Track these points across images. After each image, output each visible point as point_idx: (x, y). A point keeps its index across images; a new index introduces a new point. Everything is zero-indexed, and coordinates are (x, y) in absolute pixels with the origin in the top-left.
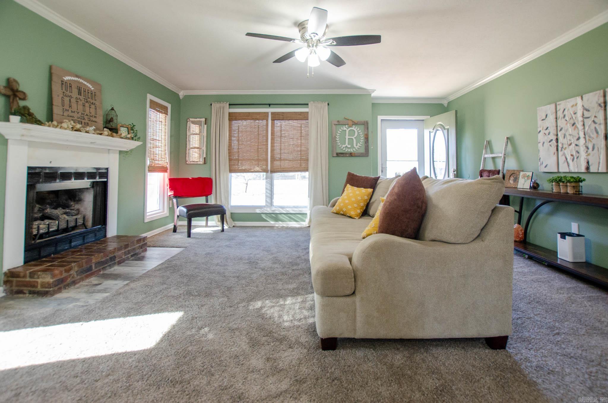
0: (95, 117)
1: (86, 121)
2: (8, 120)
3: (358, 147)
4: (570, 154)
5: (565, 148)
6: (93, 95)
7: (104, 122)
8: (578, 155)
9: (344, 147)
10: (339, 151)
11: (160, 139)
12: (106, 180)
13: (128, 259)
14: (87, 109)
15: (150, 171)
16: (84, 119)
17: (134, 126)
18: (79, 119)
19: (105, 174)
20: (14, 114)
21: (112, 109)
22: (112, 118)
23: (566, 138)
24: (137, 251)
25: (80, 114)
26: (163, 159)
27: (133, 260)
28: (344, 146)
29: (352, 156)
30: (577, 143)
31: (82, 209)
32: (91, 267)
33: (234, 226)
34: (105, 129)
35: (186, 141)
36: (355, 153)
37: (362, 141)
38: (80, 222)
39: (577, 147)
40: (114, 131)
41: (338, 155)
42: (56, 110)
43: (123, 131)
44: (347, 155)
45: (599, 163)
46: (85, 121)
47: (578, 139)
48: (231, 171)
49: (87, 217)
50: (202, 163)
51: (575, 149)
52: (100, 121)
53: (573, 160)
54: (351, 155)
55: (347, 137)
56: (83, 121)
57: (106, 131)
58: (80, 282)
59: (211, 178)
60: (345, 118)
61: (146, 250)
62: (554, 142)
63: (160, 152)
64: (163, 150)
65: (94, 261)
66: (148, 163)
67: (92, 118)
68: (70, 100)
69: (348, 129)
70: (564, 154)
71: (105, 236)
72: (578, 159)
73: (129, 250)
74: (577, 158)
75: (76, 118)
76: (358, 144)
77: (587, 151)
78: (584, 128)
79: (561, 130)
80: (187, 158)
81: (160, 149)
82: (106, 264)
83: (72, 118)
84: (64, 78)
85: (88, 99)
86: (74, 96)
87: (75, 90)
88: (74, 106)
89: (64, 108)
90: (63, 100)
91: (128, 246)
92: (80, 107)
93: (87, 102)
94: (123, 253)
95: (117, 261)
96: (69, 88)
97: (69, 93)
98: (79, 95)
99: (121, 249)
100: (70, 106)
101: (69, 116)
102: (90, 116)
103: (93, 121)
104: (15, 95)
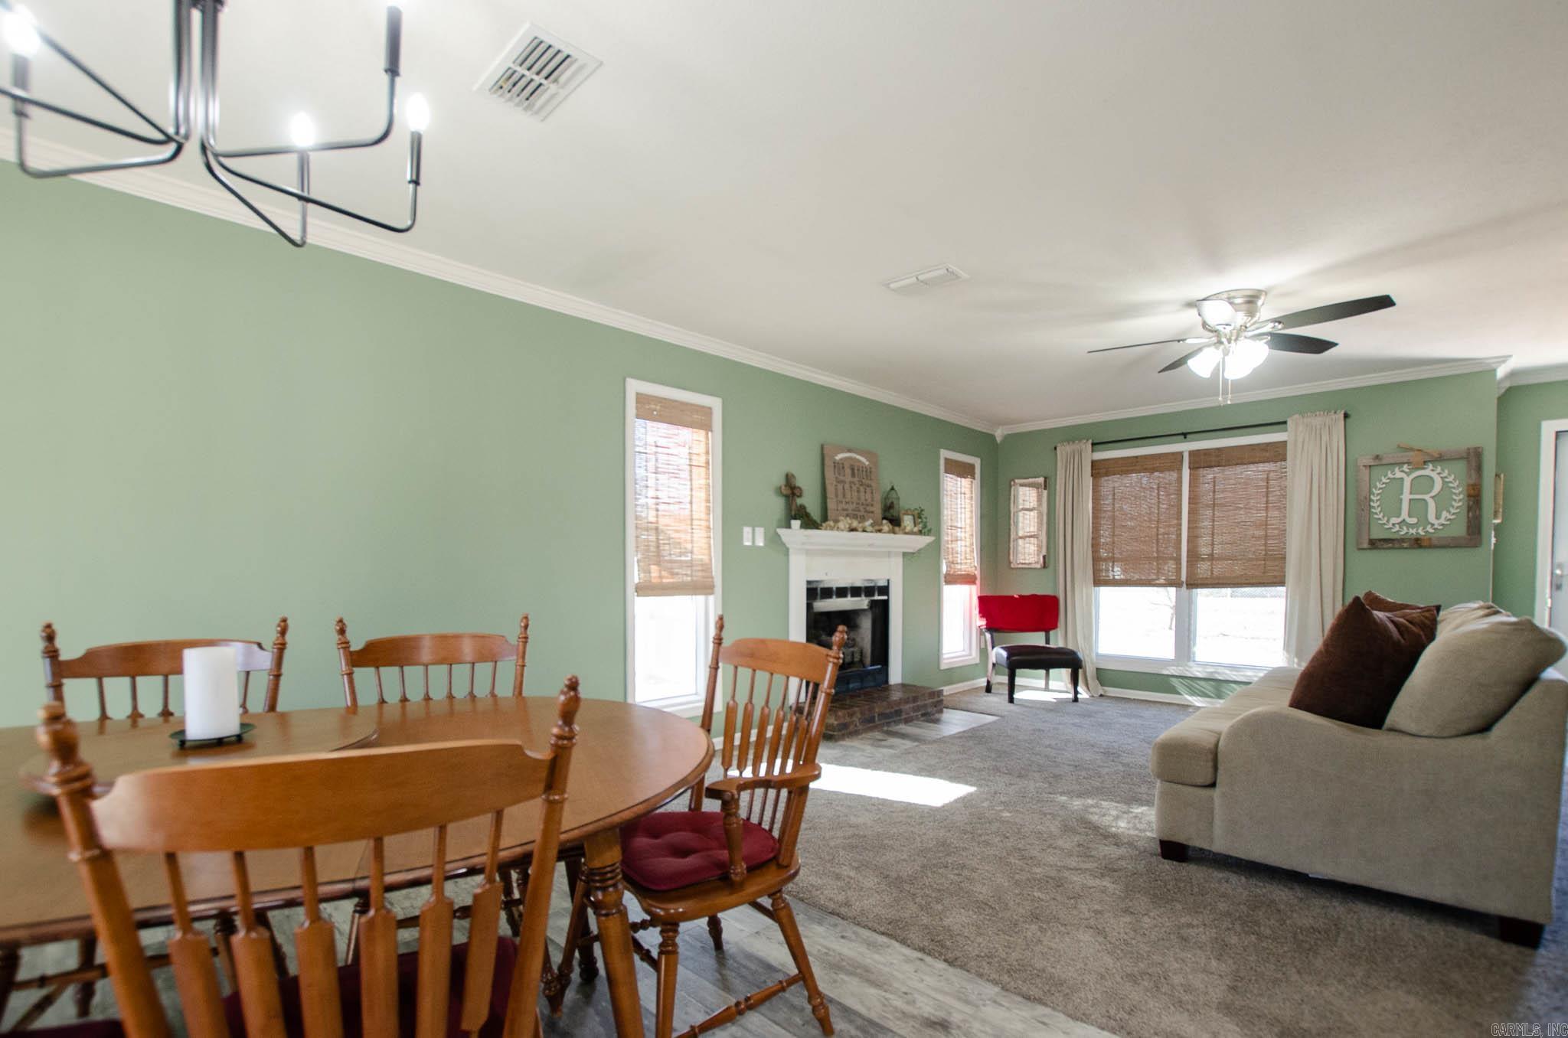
0: (872, 505)
1: (862, 513)
2: (789, 526)
3: (1442, 521)
6: (868, 472)
7: (882, 509)
9: (1398, 522)
10: (1376, 534)
11: (963, 526)
12: (885, 598)
13: (917, 718)
14: (863, 495)
15: (948, 582)
16: (859, 511)
17: (922, 510)
19: (885, 590)
20: (795, 519)
21: (893, 489)
22: (892, 503)
24: (929, 710)
25: (855, 504)
26: (969, 561)
27: (924, 721)
28: (1394, 520)
29: (1420, 547)
31: (858, 639)
32: (874, 717)
33: (1101, 696)
34: (885, 521)
35: (1010, 524)
36: (1430, 539)
37: (1455, 504)
38: (857, 658)
40: (895, 522)
41: (1374, 544)
42: (831, 505)
43: (907, 521)
44: (1405, 545)
48: (1099, 582)
49: (864, 651)
50: (1038, 566)
52: (878, 509)
54: (1417, 543)
55: (1406, 496)
56: (859, 515)
57: (886, 526)
58: (862, 733)
59: (1056, 595)
60: (1399, 446)
61: (941, 711)
63: (963, 548)
64: (968, 544)
65: (877, 710)
66: (944, 569)
67: (868, 508)
68: (844, 486)
69: (1408, 474)
71: (887, 681)
73: (918, 706)
75: (850, 512)
76: (1445, 514)
80: (1011, 558)
81: (963, 543)
83: (846, 512)
84: (836, 457)
85: (862, 480)
86: (847, 479)
87: (848, 473)
88: (848, 494)
89: (838, 499)
90: (836, 489)
92: (855, 495)
93: (861, 485)
96: (841, 470)
97: (842, 477)
98: (853, 476)
100: (844, 495)
101: (842, 509)
102: (866, 505)
103: (870, 512)
104: (793, 494)
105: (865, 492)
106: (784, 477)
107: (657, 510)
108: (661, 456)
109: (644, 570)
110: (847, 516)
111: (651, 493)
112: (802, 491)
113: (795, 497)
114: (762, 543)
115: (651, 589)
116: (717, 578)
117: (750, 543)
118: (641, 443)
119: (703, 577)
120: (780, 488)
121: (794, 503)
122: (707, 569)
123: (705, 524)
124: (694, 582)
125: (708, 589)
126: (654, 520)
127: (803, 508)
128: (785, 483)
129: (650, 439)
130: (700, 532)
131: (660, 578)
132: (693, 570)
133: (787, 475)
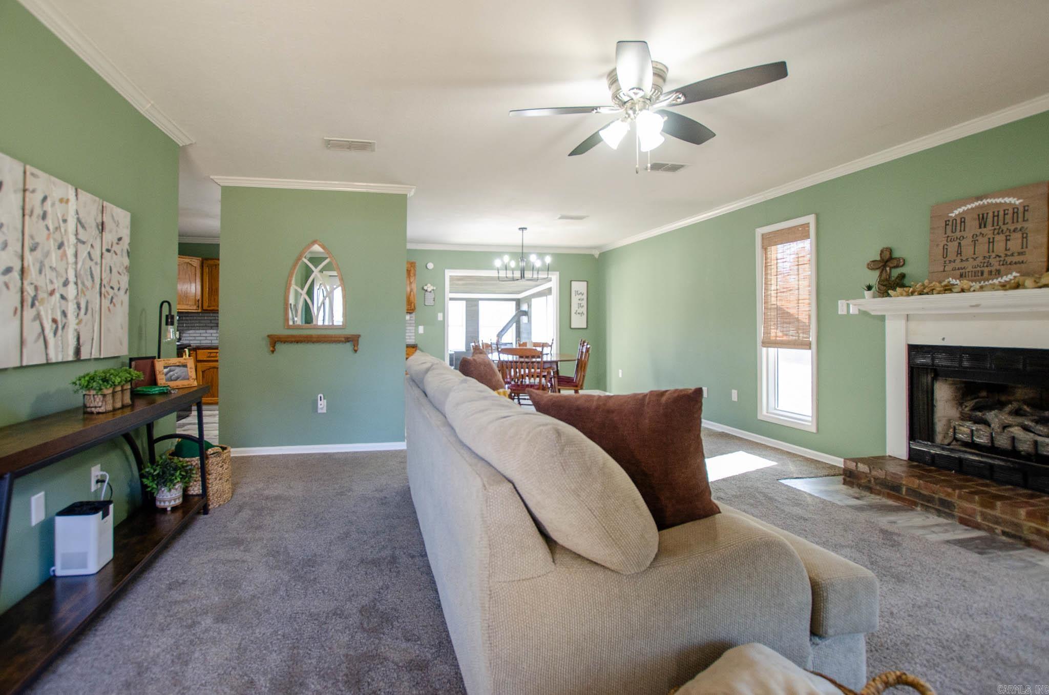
4: (50, 320)
5: (42, 302)
8: (64, 320)
14: (999, 246)
16: (989, 265)
18: (979, 269)
23: (43, 273)
25: (980, 259)
30: (62, 291)
39: (63, 302)
45: (93, 339)
46: (989, 269)
47: (66, 284)
51: (60, 307)
52: (1037, 257)
53: (55, 333)
56: (986, 270)
62: (16, 275)
67: (1009, 259)
68: (960, 243)
70: (38, 317)
72: (65, 330)
74: (63, 327)
75: (968, 269)
77: (78, 315)
78: (76, 263)
79: (33, 249)
82: (929, 501)
83: (961, 271)
84: (950, 215)
85: (1002, 226)
86: (968, 234)
87: (972, 226)
88: (968, 251)
89: (947, 259)
90: (945, 248)
91: (993, 507)
92: (982, 248)
93: (998, 233)
94: (975, 509)
95: (956, 514)
96: (958, 225)
97: (958, 234)
98: (980, 227)
99: (972, 501)
100: (959, 253)
101: (954, 269)
102: (1006, 255)
103: (1016, 263)
104: (884, 266)
105: (1007, 240)
106: (879, 253)
107: (777, 297)
108: (779, 265)
109: (767, 332)
110: (961, 276)
111: (773, 287)
112: (904, 260)
113: (888, 269)
114: (857, 312)
115: (769, 343)
116: (813, 338)
117: (845, 312)
118: (769, 261)
119: (803, 338)
120: (868, 264)
121: (884, 275)
122: (807, 331)
123: (807, 301)
124: (795, 340)
125: (808, 346)
126: (775, 303)
127: (903, 276)
128: (878, 258)
129: (774, 256)
130: (804, 308)
131: (776, 336)
132: (798, 333)
133: (882, 252)
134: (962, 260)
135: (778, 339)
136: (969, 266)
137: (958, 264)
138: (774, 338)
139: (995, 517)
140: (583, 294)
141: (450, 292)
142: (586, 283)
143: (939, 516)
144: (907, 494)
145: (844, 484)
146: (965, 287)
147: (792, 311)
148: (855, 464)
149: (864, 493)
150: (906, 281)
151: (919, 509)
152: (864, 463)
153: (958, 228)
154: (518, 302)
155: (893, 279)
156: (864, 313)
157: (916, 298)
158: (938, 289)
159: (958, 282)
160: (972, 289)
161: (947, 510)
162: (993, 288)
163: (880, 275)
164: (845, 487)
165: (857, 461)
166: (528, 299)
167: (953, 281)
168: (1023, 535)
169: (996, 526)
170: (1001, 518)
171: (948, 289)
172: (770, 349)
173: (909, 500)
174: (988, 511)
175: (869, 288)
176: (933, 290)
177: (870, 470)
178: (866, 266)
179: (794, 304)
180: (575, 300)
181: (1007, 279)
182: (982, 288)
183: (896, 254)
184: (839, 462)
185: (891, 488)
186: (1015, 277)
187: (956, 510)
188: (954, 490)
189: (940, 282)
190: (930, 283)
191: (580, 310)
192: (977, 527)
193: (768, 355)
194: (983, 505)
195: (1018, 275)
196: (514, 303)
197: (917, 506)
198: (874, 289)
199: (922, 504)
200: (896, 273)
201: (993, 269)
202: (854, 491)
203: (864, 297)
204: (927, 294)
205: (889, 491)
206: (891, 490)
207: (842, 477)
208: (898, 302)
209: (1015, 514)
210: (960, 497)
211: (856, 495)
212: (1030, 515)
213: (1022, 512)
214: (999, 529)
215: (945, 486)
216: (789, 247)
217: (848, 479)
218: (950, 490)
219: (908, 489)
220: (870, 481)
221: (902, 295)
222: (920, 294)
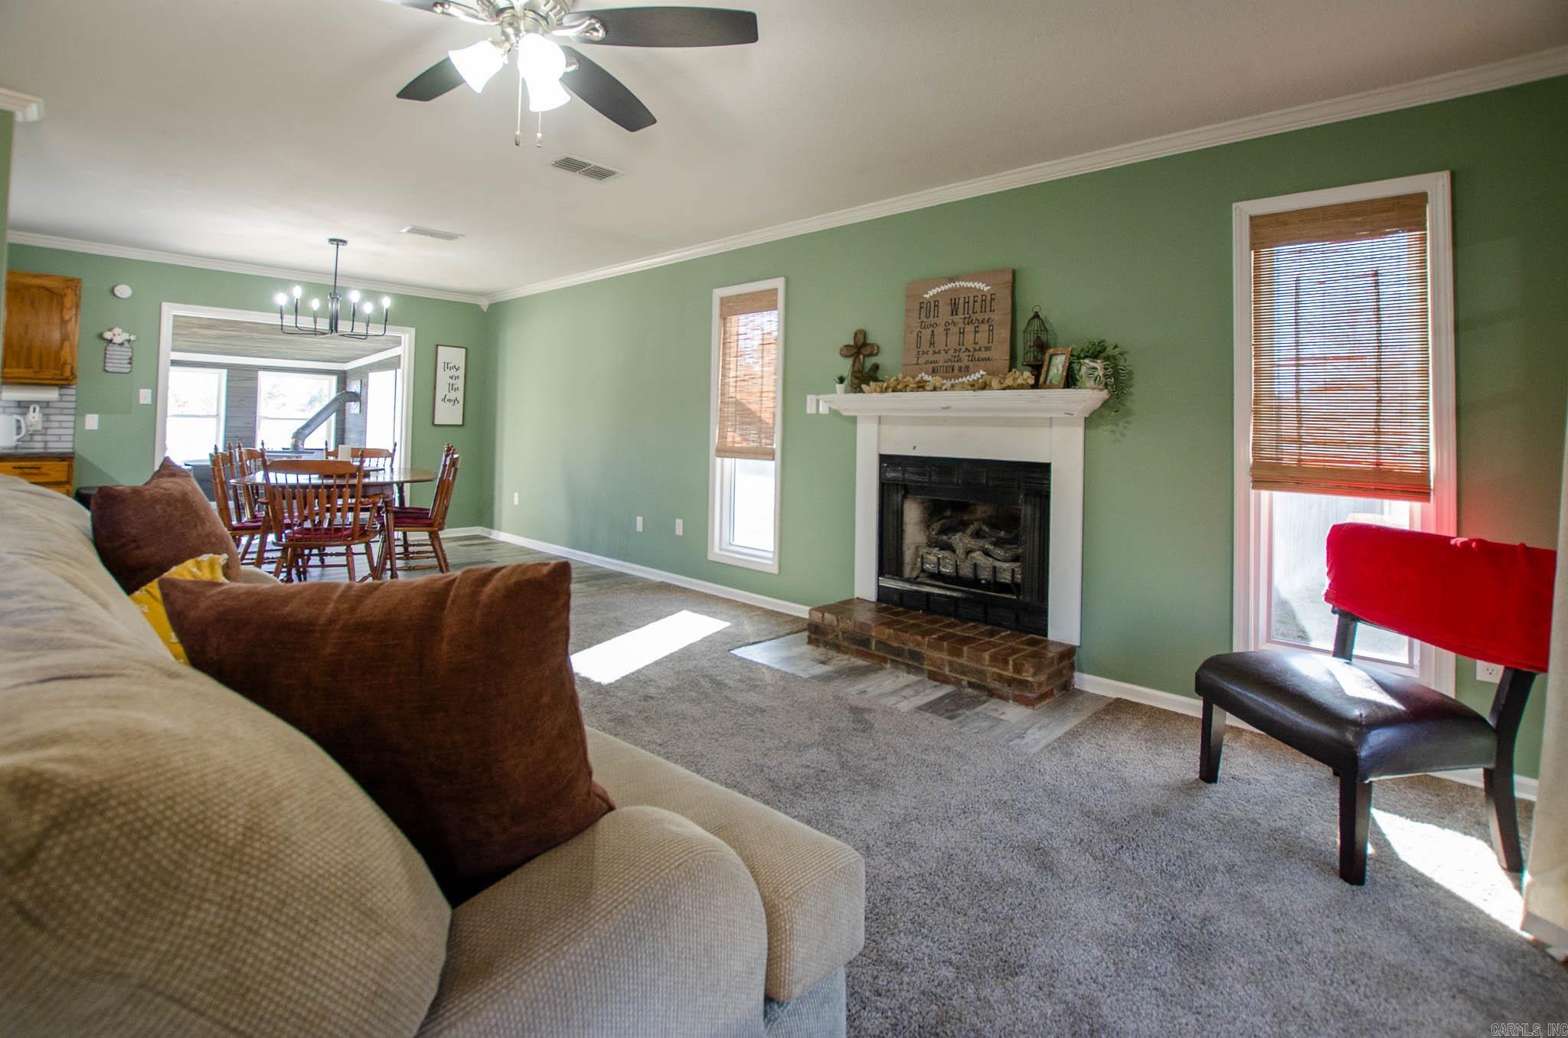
0: (987, 349)
1: (965, 364)
6: (987, 301)
12: (1044, 492)
14: (969, 338)
15: (1259, 482)
16: (960, 360)
18: (950, 363)
21: (1036, 316)
22: (1038, 338)
25: (951, 352)
34: (1016, 370)
46: (960, 364)
52: (1002, 353)
56: (957, 365)
66: (1250, 453)
67: (977, 355)
68: (933, 331)
82: (898, 655)
83: (934, 365)
84: (925, 296)
85: (972, 315)
86: (941, 321)
87: (945, 309)
88: (940, 340)
89: (920, 350)
90: (919, 337)
91: (959, 654)
92: (953, 339)
93: (968, 323)
94: (943, 659)
95: (926, 667)
96: (932, 309)
97: (931, 320)
98: (952, 315)
99: (940, 649)
100: (932, 344)
101: (927, 363)
102: (975, 350)
103: (983, 360)
104: (858, 353)
105: (976, 332)
106: (853, 334)
107: (736, 387)
108: (741, 342)
109: (723, 437)
110: (933, 371)
111: (732, 374)
112: (878, 348)
113: (861, 357)
114: (827, 412)
115: (724, 452)
116: (776, 446)
117: (814, 411)
118: (728, 335)
119: (766, 444)
120: (841, 350)
121: (857, 364)
122: (770, 436)
123: (771, 395)
124: (757, 447)
125: (769, 455)
126: (733, 395)
127: (876, 367)
128: (852, 343)
129: (734, 330)
130: (768, 403)
131: (734, 442)
132: (759, 437)
133: (856, 334)
134: (935, 353)
135: (736, 445)
136: (941, 358)
137: (931, 357)
138: (731, 445)
139: (961, 665)
140: (457, 370)
141: (173, 350)
142: (464, 350)
143: (909, 672)
144: (877, 649)
145: (809, 643)
146: (938, 384)
147: (754, 407)
148: (821, 615)
149: (832, 653)
150: (880, 375)
151: (889, 666)
152: (829, 612)
153: (932, 313)
154: (343, 378)
155: (866, 370)
156: (834, 413)
157: (889, 395)
158: (912, 386)
159: (930, 378)
160: (944, 388)
161: (916, 664)
162: (963, 387)
163: (854, 365)
164: (810, 647)
165: (823, 609)
166: (362, 373)
167: (926, 378)
168: (986, 684)
169: (963, 677)
170: (967, 666)
171: (921, 386)
172: (726, 460)
173: (878, 657)
174: (956, 659)
175: (841, 380)
176: (906, 386)
177: (838, 620)
178: (838, 350)
179: (755, 398)
180: (443, 378)
181: (975, 378)
182: (953, 386)
183: (871, 339)
184: (803, 611)
185: (859, 643)
186: (982, 376)
187: (926, 663)
188: (923, 638)
189: (914, 378)
190: (904, 377)
191: (452, 395)
192: (944, 680)
193: (724, 466)
194: (951, 653)
195: (984, 373)
196: (334, 379)
197: (885, 662)
198: (846, 382)
199: (892, 660)
200: (870, 362)
201: (962, 364)
202: (819, 652)
203: (835, 392)
204: (901, 391)
205: (856, 647)
206: (859, 645)
207: (806, 633)
208: (870, 402)
209: (980, 660)
210: (930, 646)
211: (822, 658)
212: (994, 659)
213: (986, 656)
214: (965, 679)
215: (915, 633)
216: (752, 318)
217: (813, 636)
218: (919, 638)
219: (878, 642)
220: (837, 636)
221: (875, 391)
222: (894, 391)
